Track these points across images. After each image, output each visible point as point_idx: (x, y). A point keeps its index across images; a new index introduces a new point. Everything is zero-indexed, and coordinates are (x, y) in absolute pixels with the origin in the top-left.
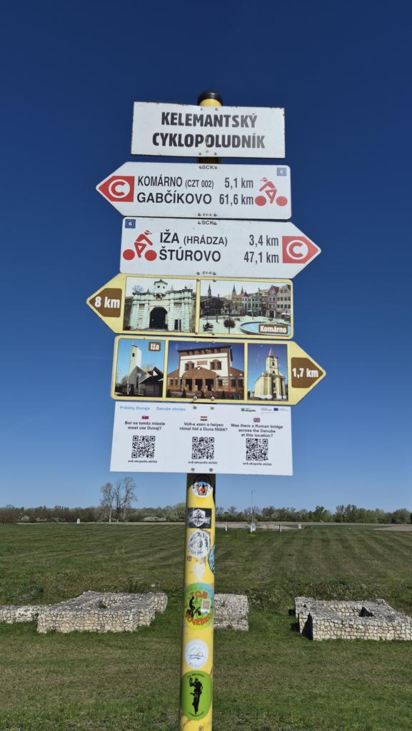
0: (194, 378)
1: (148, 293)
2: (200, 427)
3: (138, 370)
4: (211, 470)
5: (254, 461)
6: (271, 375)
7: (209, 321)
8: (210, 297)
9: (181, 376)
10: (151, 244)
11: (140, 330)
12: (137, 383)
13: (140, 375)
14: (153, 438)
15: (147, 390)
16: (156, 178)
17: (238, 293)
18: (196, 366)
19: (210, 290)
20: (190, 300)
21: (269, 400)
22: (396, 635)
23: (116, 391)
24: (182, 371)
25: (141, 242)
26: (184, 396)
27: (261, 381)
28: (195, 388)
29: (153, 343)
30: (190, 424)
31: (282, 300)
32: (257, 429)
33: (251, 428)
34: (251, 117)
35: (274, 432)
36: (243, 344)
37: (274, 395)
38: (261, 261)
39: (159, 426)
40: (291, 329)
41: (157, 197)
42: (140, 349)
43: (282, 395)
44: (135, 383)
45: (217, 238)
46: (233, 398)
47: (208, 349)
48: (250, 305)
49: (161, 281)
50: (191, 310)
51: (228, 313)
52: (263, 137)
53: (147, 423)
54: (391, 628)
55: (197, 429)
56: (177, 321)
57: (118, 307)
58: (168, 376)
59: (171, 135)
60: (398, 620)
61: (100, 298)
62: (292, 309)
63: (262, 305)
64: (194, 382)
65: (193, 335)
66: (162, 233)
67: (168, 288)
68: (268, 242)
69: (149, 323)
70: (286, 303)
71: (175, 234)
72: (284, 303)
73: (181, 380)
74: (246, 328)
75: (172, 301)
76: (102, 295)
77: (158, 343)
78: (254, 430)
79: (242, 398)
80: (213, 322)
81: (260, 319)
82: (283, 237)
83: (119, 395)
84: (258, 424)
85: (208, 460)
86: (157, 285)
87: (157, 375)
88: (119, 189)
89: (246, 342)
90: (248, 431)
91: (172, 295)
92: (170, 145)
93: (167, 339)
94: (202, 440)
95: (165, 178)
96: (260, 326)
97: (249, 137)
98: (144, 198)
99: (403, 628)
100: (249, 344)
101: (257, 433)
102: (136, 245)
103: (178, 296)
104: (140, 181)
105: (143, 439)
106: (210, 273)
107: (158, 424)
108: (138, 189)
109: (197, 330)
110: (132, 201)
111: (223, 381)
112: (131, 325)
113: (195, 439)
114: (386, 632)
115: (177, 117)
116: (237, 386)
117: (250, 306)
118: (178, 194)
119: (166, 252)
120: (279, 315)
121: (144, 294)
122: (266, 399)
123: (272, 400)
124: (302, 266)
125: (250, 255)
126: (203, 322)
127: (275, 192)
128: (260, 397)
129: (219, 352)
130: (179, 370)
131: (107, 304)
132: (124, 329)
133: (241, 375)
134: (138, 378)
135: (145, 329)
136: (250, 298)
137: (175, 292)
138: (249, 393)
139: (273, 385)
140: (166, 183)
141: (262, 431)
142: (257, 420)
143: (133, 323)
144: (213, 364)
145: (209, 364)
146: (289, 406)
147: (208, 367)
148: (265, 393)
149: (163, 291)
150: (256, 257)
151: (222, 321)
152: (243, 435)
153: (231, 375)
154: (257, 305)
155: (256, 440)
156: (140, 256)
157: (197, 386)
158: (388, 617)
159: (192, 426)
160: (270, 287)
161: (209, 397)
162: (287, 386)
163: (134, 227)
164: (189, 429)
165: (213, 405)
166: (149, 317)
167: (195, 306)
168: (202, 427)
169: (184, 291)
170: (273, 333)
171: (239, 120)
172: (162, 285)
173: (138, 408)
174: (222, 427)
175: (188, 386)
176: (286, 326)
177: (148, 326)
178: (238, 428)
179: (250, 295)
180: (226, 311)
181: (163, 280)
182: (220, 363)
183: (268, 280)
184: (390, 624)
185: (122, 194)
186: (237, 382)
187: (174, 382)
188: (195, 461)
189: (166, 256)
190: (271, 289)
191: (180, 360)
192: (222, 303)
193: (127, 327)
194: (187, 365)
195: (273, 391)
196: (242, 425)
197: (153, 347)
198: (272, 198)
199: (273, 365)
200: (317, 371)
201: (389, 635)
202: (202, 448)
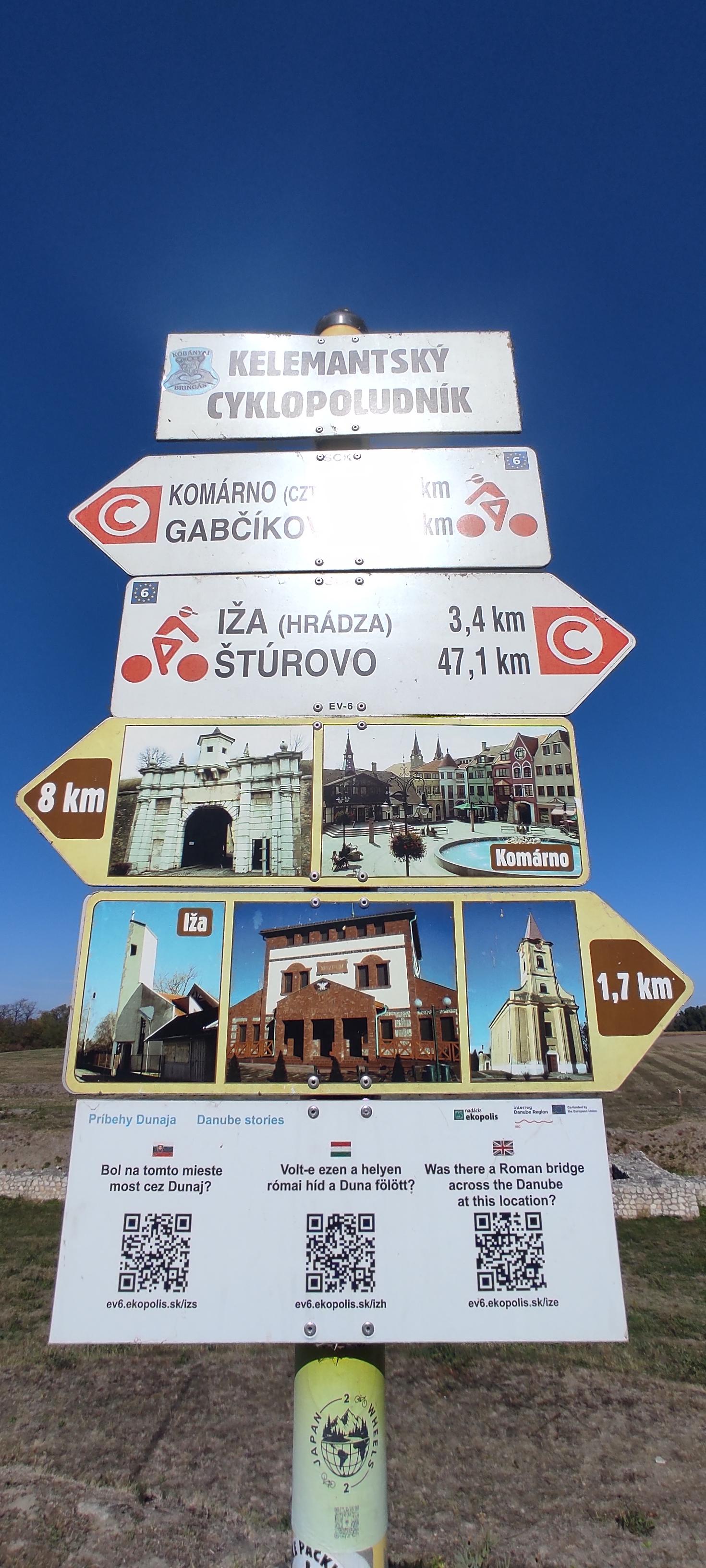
0: (310, 1015)
1: (182, 767)
2: (329, 1179)
3: (146, 996)
4: (368, 1329)
5: (504, 1295)
6: (535, 998)
7: (348, 841)
8: (350, 771)
9: (269, 1010)
10: (194, 638)
11: (157, 874)
12: (142, 1036)
13: (149, 1011)
14: (185, 1222)
15: (170, 1059)
16: (213, 485)
17: (428, 757)
18: (313, 978)
19: (349, 752)
20: (296, 783)
21: (537, 1079)
22: (665, 1207)
23: (79, 1065)
24: (274, 997)
25: (171, 635)
26: (280, 1076)
27: (508, 1019)
28: (313, 1048)
29: (191, 911)
30: (299, 1169)
31: (548, 773)
32: (505, 1178)
33: (490, 1178)
34: (434, 352)
35: (559, 1185)
36: (451, 904)
37: (550, 1063)
38: (484, 672)
39: (204, 1178)
40: (582, 854)
41: (214, 528)
42: (152, 930)
43: (574, 1061)
44: (134, 1038)
45: (364, 617)
46: (426, 1078)
47: (349, 923)
48: (461, 789)
49: (217, 734)
50: (297, 811)
51: (402, 814)
52: (466, 390)
53: (168, 1171)
54: (656, 1196)
55: (321, 1186)
56: (258, 843)
57: (100, 810)
58: (232, 1013)
59: (250, 394)
60: (666, 1183)
61: (52, 786)
62: (578, 799)
63: (495, 790)
64: (309, 1028)
65: (306, 882)
66: (222, 612)
67: (236, 752)
68: (497, 621)
69: (179, 853)
70: (562, 781)
71: (258, 612)
72: (555, 781)
73: (271, 1025)
74: (456, 857)
75: (246, 787)
76: (59, 779)
77: (206, 912)
78: (498, 1184)
79: (455, 1076)
80: (358, 842)
81: (492, 828)
82: (535, 609)
83: (86, 1079)
84: (510, 1161)
85: (358, 1297)
86: (206, 743)
87: (199, 1009)
88: (122, 515)
89: (458, 900)
90: (479, 1186)
91: (247, 771)
92: (249, 415)
93: (231, 899)
94: (336, 1223)
95: (235, 484)
96: (493, 849)
97: (433, 391)
98: (183, 533)
99: (674, 1195)
100: (465, 904)
101: (506, 1194)
102: (157, 643)
103: (262, 771)
104: (174, 494)
105: (155, 1227)
106: (350, 706)
107: (199, 1172)
108: (168, 512)
109: (315, 870)
110: (154, 540)
111: (397, 1024)
112: (131, 860)
113: (314, 1221)
114: (650, 1202)
115: (265, 358)
116: (438, 1036)
117: (461, 794)
118: (266, 519)
119: (232, 656)
120: (545, 817)
121: (171, 771)
122: (527, 1078)
123: (545, 1077)
124: (593, 681)
125: (453, 657)
126: (333, 844)
127: (505, 504)
128: (507, 1069)
129: (382, 932)
130: (263, 992)
131: (69, 804)
132: (111, 873)
133: (448, 1001)
134: (143, 1022)
135: (171, 872)
136: (462, 769)
137: (254, 762)
138: (474, 1060)
139: (545, 1030)
140: (238, 497)
141: (522, 1185)
142: (503, 1148)
143: (136, 856)
144: (362, 969)
145: (352, 970)
146: (595, 1095)
147: (349, 980)
148: (523, 1058)
149: (222, 761)
150: (471, 661)
151: (385, 840)
152: (463, 1202)
153: (419, 1003)
154: (481, 789)
155: (506, 1216)
156: (164, 671)
157: (317, 1043)
158: (651, 1179)
159: (306, 1177)
160: (514, 738)
161: (354, 1078)
162: (585, 1032)
163: (154, 601)
164: (296, 1187)
165: (365, 1103)
166: (181, 834)
167: (309, 799)
168: (336, 1179)
169: (277, 758)
170: (533, 868)
171: (407, 358)
172: (218, 744)
173: (142, 1119)
174: (398, 1177)
175: (291, 1041)
176: (566, 848)
177: (178, 861)
178: (445, 1180)
179: (461, 762)
180: (396, 810)
181: (223, 730)
182: (384, 967)
183: (507, 721)
184: (654, 1190)
185: (131, 525)
186: (437, 1024)
187: (251, 1031)
188: (315, 1298)
189: (231, 666)
190: (518, 743)
191: (267, 961)
192: (385, 786)
193: (119, 868)
194: (288, 975)
195: (545, 1048)
196: (459, 1168)
197: (191, 922)
198: (499, 519)
199: (541, 965)
200: (667, 981)
201: (653, 1206)
202: (338, 1251)
